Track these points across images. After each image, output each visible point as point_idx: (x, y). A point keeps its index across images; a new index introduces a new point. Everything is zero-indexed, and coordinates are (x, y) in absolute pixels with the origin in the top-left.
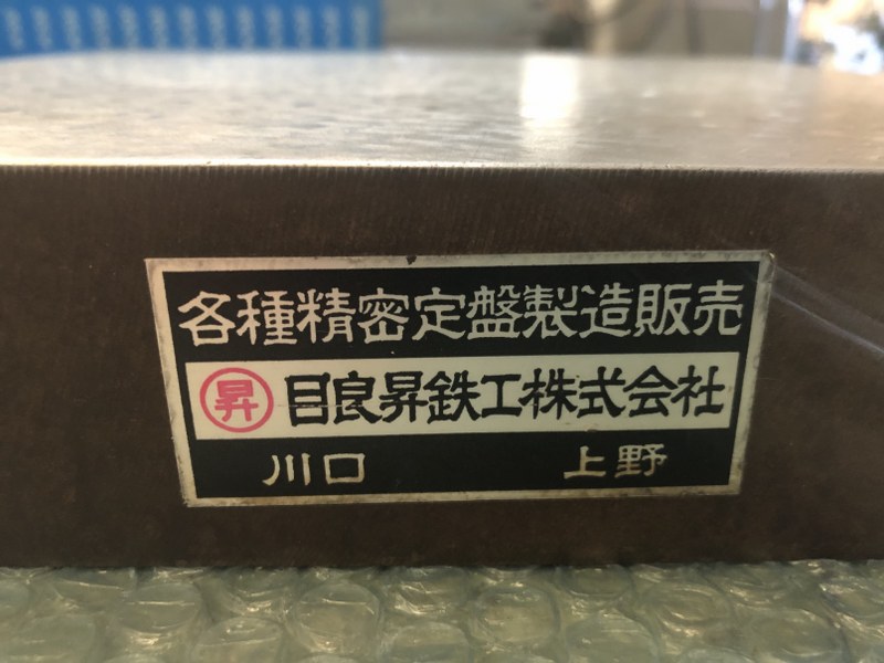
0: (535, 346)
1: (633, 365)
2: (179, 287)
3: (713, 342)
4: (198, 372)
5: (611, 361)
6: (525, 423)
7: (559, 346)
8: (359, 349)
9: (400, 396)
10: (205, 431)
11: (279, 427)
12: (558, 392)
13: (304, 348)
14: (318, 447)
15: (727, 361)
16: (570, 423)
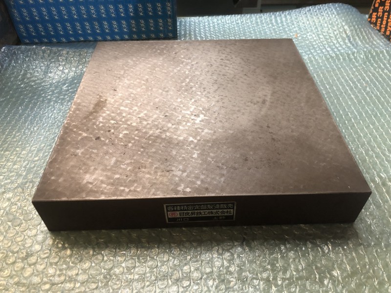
0: (209, 209)
1: (220, 211)
2: (167, 207)
3: (230, 208)
4: (169, 213)
5: (218, 210)
6: (208, 215)
7: (212, 209)
8: (188, 210)
9: (192, 214)
10: (169, 217)
11: (179, 216)
12: (212, 213)
13: (181, 210)
14: (183, 218)
15: (232, 210)
16: (213, 215)
